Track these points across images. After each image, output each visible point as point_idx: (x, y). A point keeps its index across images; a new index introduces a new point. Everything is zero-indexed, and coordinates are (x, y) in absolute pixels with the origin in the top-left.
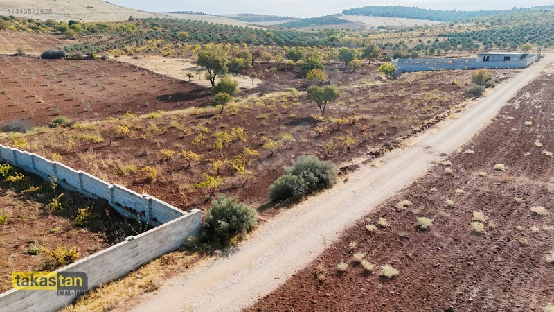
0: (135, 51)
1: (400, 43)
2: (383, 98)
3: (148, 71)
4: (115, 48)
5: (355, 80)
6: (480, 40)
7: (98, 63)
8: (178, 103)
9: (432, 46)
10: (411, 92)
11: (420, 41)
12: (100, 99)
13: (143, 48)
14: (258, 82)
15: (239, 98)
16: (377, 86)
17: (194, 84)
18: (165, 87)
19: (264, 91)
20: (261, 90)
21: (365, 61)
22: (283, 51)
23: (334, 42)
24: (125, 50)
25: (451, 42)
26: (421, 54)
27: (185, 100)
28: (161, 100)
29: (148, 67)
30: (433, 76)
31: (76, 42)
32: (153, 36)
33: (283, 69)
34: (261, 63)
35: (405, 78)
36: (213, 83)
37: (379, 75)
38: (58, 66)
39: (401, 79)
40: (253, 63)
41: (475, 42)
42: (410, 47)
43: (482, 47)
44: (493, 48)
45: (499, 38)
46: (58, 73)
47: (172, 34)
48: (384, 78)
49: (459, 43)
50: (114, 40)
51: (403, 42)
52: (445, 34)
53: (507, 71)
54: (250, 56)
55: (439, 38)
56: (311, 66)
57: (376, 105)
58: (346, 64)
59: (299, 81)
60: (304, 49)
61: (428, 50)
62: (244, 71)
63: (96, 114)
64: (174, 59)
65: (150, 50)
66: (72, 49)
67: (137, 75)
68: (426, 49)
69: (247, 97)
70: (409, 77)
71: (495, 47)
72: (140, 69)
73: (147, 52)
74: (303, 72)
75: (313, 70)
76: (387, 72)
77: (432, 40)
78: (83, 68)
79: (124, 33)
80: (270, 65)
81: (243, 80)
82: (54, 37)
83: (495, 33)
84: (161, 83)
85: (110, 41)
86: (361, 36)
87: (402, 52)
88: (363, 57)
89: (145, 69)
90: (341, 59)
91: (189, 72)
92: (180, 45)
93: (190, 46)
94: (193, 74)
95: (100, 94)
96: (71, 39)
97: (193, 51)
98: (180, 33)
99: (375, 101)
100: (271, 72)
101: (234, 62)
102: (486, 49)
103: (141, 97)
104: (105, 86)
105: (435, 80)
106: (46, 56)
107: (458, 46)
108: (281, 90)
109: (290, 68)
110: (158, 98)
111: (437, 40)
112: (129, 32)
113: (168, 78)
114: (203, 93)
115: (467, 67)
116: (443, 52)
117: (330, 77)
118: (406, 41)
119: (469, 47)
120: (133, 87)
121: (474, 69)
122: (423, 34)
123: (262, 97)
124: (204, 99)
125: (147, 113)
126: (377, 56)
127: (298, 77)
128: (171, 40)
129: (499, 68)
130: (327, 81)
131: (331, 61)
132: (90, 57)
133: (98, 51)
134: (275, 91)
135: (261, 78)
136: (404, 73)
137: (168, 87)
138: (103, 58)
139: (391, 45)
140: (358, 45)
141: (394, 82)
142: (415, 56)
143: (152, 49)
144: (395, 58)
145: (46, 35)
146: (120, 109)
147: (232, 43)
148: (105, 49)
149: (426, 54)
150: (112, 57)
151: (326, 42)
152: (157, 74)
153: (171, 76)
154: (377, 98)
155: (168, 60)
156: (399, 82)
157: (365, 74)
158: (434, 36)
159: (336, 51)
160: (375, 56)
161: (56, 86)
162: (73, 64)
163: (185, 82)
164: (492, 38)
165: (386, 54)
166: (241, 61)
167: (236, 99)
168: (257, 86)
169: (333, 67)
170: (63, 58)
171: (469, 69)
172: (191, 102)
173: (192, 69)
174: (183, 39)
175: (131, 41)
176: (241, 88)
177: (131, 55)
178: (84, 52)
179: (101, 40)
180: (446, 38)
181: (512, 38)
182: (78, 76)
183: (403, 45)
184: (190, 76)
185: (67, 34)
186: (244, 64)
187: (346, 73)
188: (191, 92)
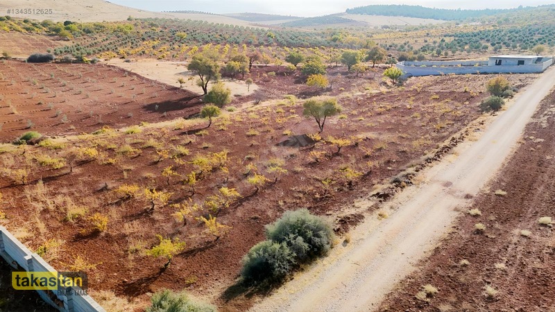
0: (128, 54)
1: (405, 44)
2: (389, 110)
3: (138, 76)
4: (108, 49)
5: (358, 85)
6: (488, 41)
7: (87, 67)
8: (165, 114)
9: (439, 47)
10: (419, 103)
11: (426, 41)
12: (80, 108)
13: (137, 50)
14: (254, 87)
15: (232, 107)
16: (381, 93)
17: (185, 91)
18: (153, 95)
19: (260, 99)
20: (257, 98)
21: (369, 64)
22: (283, 53)
23: (337, 43)
24: (118, 53)
25: (458, 43)
26: (427, 55)
27: (174, 110)
28: (147, 110)
29: (139, 72)
30: (442, 81)
31: (69, 44)
32: (150, 36)
33: (281, 73)
34: (259, 66)
35: (412, 84)
36: (205, 90)
37: (384, 79)
38: (44, 70)
39: (408, 86)
40: (250, 66)
41: (484, 43)
42: (416, 48)
43: (491, 48)
44: (502, 50)
45: (507, 38)
46: (42, 78)
47: (170, 35)
48: (390, 83)
49: (467, 44)
50: (108, 42)
51: (408, 42)
52: (451, 34)
53: (522, 76)
54: (248, 59)
55: (445, 39)
56: (312, 71)
57: (381, 119)
58: (349, 68)
59: (299, 87)
60: (306, 50)
61: (435, 52)
62: (241, 75)
63: (72, 127)
64: (168, 62)
65: (144, 52)
66: (61, 52)
67: (125, 81)
68: (432, 50)
69: (241, 106)
70: (416, 83)
71: (504, 48)
72: (130, 74)
73: (141, 54)
74: (303, 77)
75: (313, 76)
76: (392, 77)
77: (439, 41)
78: (70, 72)
79: (120, 34)
80: (269, 70)
81: (239, 86)
82: (47, 38)
83: (503, 33)
84: (151, 90)
85: (105, 43)
86: (364, 36)
87: (408, 54)
88: (367, 60)
89: (135, 74)
90: (343, 62)
91: (180, 77)
92: (176, 46)
93: (188, 47)
94: (185, 79)
95: (83, 102)
96: (65, 40)
97: (189, 53)
98: (178, 33)
99: (380, 114)
100: (269, 76)
101: (229, 66)
102: (495, 50)
103: (126, 107)
104: (89, 94)
105: (444, 87)
106: (33, 60)
107: (466, 47)
108: (278, 97)
109: (289, 72)
110: (144, 107)
111: (443, 41)
112: (125, 33)
113: (159, 84)
114: (193, 101)
115: (478, 71)
116: (450, 53)
117: (332, 83)
118: (411, 41)
119: (477, 48)
120: (119, 94)
121: (485, 73)
122: (428, 34)
123: (258, 106)
124: (193, 108)
125: (129, 125)
126: (381, 59)
127: (298, 82)
128: (168, 41)
129: (513, 73)
130: (329, 87)
131: (334, 64)
132: (80, 60)
133: (89, 54)
134: (272, 98)
135: (258, 83)
136: (410, 77)
137: (156, 94)
138: (92, 62)
139: (396, 46)
140: (361, 47)
141: (400, 89)
142: (421, 58)
143: (146, 52)
144: (400, 60)
145: (39, 36)
146: (100, 121)
147: (231, 44)
148: (97, 51)
149: (433, 56)
150: (102, 60)
151: (328, 43)
152: (147, 80)
153: (162, 82)
154: (383, 110)
155: (162, 63)
156: (406, 89)
157: (370, 79)
158: (439, 36)
159: (339, 54)
160: (380, 59)
161: (35, 94)
162: (60, 68)
163: (176, 89)
164: (500, 39)
165: (390, 56)
166: (237, 65)
167: (229, 108)
168: (254, 92)
169: (335, 70)
170: (51, 62)
171: (481, 74)
172: (180, 112)
173: (185, 74)
174: (181, 40)
175: (126, 43)
176: (235, 96)
177: (123, 58)
178: (73, 55)
179: (96, 41)
180: (452, 38)
181: (521, 38)
182: (63, 82)
183: (408, 46)
184: (181, 82)
185: (61, 36)
186: (240, 69)
187: (349, 78)
188: (181, 100)
